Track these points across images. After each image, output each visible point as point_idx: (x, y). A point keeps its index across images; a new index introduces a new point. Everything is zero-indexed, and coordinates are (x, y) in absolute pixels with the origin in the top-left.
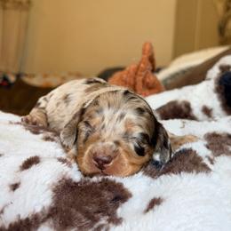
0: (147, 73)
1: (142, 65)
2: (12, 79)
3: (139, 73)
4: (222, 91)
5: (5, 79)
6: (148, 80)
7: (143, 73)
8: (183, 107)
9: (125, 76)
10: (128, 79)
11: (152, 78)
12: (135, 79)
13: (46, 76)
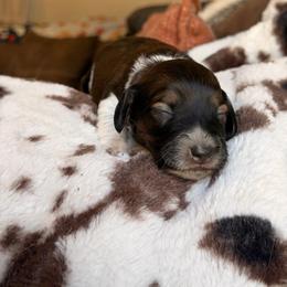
0: (191, 17)
1: (185, 9)
2: (20, 31)
3: (182, 18)
4: (281, 32)
5: (12, 32)
6: (192, 25)
7: (187, 19)
8: (236, 55)
9: (165, 23)
10: (169, 27)
11: (197, 23)
12: (177, 25)
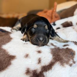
13: (7, 14)
